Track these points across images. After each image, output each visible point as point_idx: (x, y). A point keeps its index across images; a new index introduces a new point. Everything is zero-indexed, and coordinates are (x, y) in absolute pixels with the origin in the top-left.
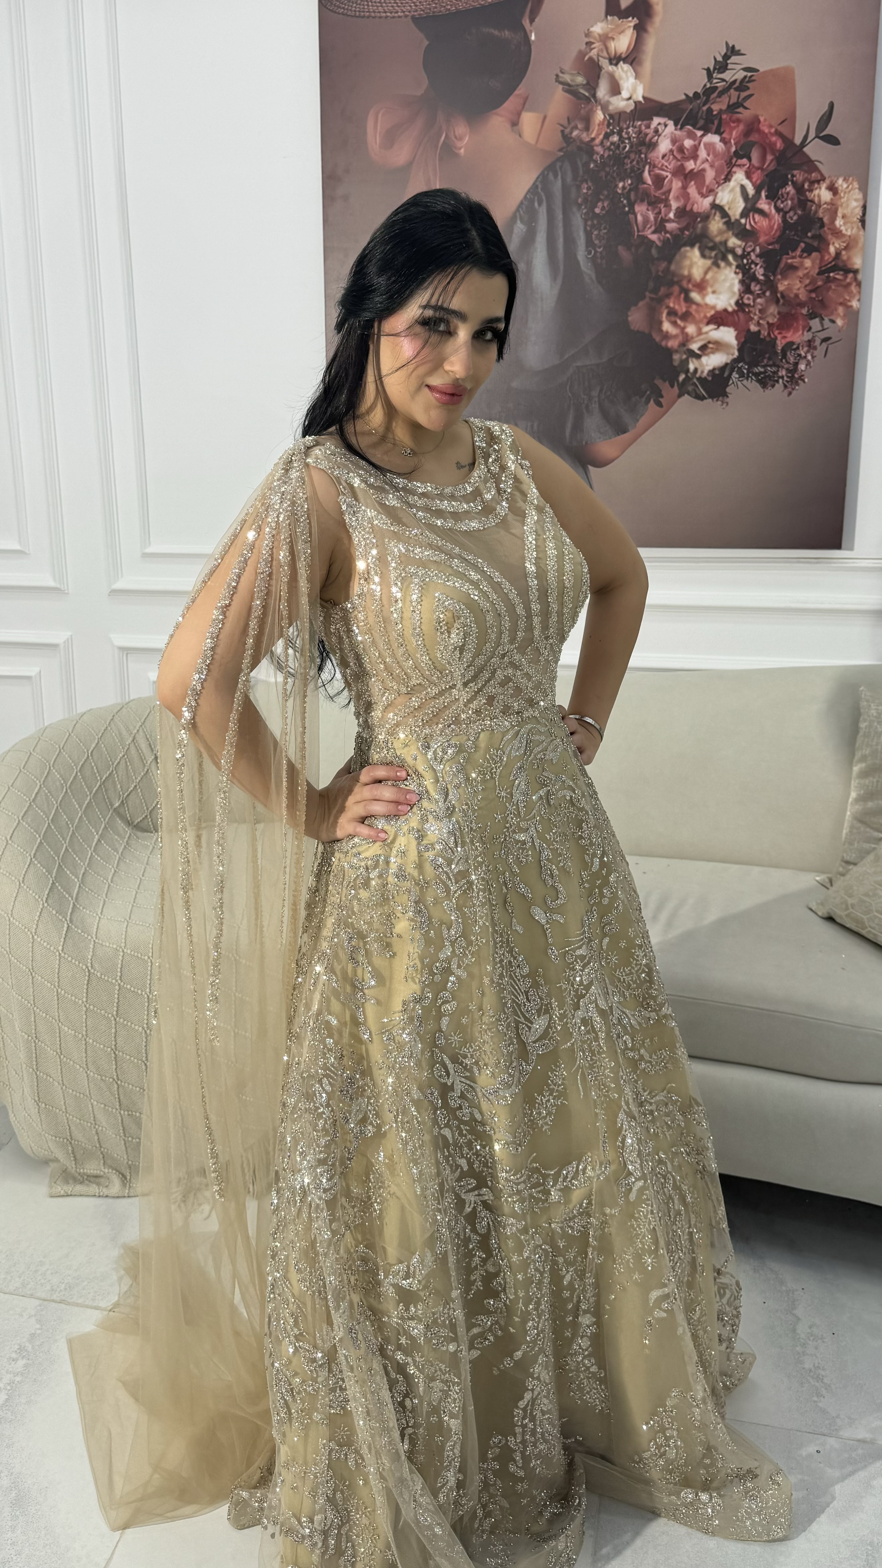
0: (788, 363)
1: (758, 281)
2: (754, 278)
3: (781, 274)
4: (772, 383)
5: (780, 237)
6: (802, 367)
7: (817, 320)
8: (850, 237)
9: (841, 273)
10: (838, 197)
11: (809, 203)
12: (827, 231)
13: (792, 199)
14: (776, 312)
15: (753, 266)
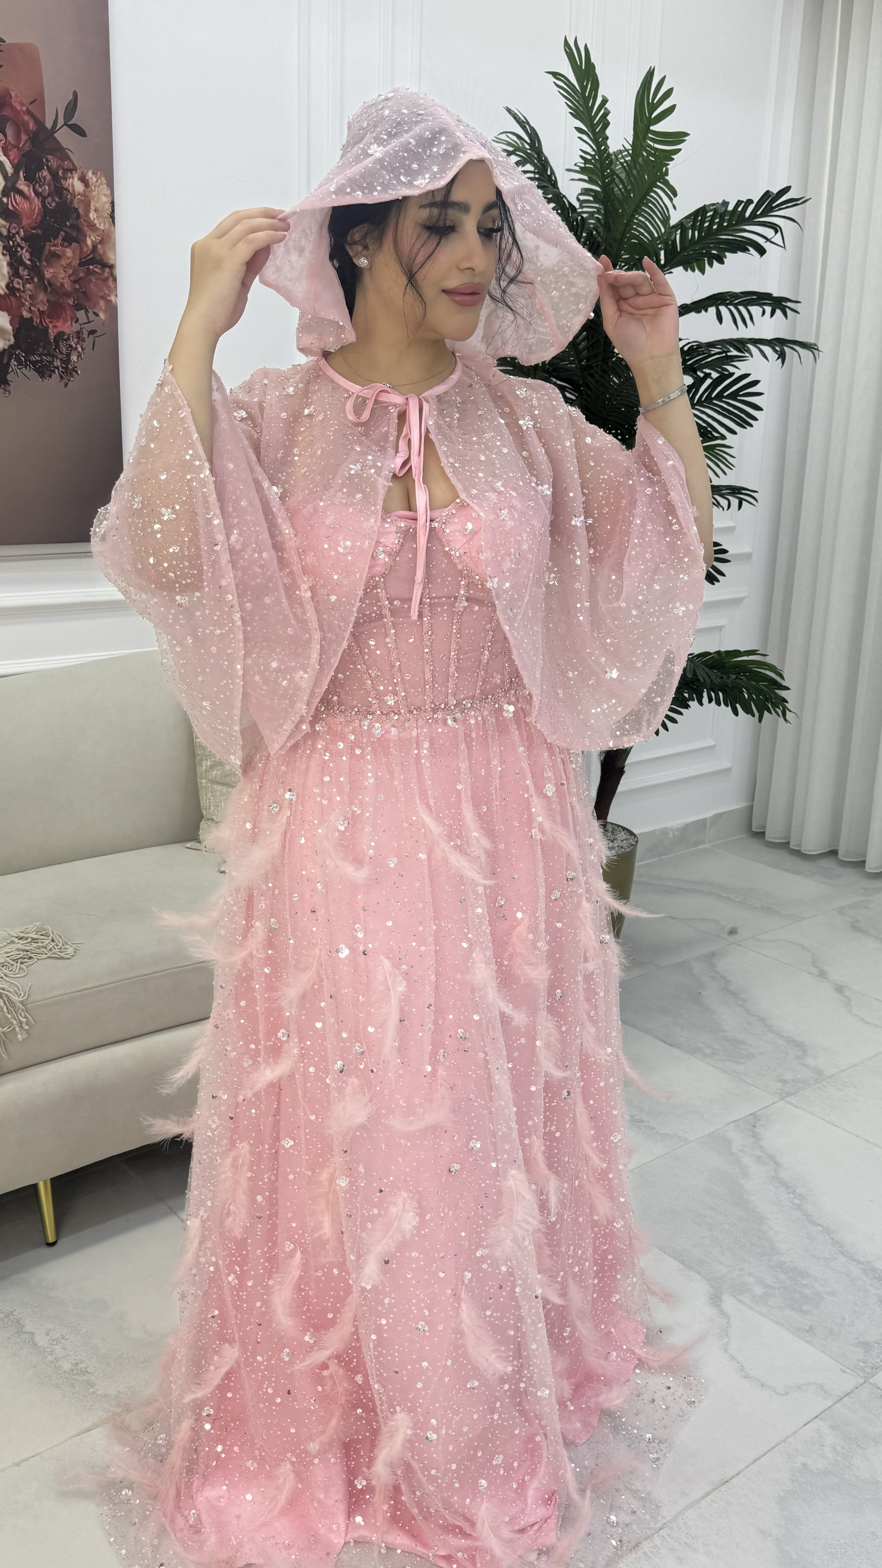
0: (62, 353)
1: (26, 266)
2: (22, 263)
3: (46, 261)
4: (49, 372)
5: (41, 222)
6: (74, 358)
7: (83, 311)
8: (103, 231)
9: (99, 266)
10: (89, 189)
11: (65, 191)
12: (83, 223)
13: (49, 185)
14: (45, 301)
15: (19, 249)
